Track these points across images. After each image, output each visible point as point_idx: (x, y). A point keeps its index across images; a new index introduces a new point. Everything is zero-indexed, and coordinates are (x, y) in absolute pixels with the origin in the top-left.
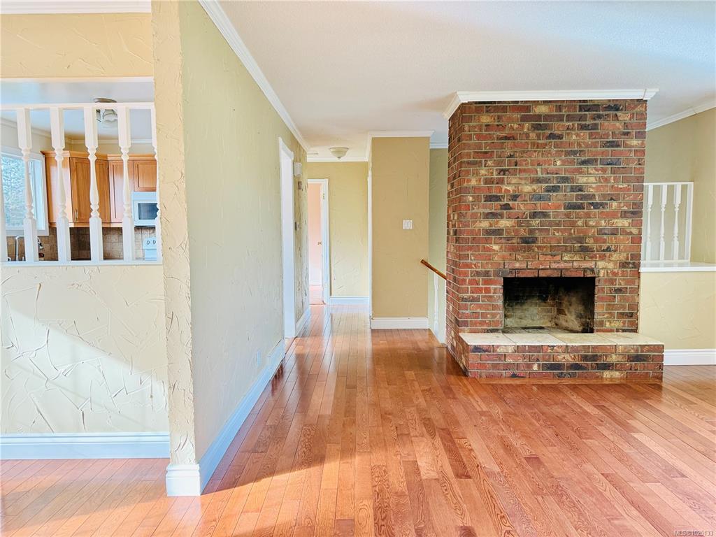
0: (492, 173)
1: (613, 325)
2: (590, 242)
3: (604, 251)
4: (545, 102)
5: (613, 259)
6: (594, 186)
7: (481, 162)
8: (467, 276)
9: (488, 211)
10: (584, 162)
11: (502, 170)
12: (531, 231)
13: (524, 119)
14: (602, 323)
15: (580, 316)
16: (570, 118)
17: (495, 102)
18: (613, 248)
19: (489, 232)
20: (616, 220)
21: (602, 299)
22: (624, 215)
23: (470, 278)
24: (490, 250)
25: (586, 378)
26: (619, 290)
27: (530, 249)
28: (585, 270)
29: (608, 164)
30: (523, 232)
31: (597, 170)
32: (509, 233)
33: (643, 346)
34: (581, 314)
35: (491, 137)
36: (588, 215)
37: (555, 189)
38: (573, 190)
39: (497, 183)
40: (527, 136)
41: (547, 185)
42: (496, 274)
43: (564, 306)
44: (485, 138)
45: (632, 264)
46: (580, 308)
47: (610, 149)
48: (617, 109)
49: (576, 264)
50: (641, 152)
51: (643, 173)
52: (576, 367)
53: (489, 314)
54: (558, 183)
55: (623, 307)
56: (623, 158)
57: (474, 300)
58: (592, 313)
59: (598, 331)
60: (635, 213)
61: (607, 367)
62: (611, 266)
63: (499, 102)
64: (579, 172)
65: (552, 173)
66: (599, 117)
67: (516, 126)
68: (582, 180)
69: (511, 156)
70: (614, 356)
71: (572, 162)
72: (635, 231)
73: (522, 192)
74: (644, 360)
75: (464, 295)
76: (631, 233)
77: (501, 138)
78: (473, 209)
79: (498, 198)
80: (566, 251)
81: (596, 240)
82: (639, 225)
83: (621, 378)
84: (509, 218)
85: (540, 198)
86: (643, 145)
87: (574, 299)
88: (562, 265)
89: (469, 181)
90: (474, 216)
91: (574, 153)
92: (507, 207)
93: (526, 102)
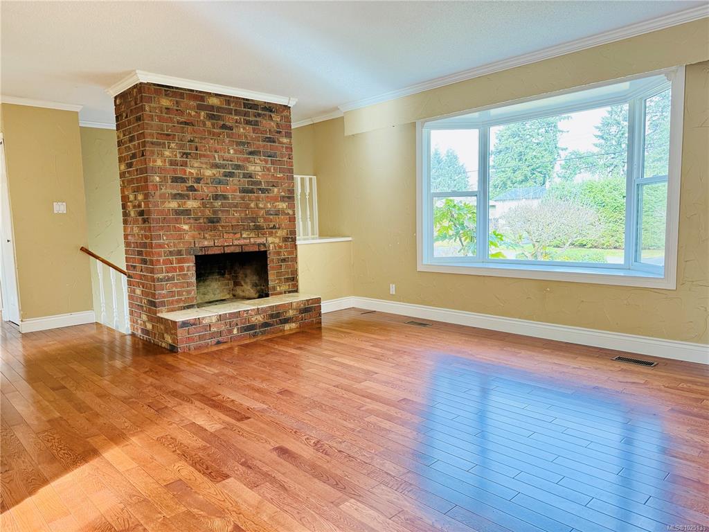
0: (176, 155)
1: (282, 288)
2: (261, 222)
3: (271, 228)
4: (217, 95)
5: (278, 235)
6: (260, 174)
7: (164, 143)
8: (161, 257)
9: (175, 192)
10: (251, 153)
11: (184, 153)
12: (215, 212)
13: (200, 108)
14: (274, 288)
15: (255, 285)
16: (237, 113)
17: (172, 87)
18: (277, 226)
19: (178, 212)
20: (277, 204)
21: (273, 268)
22: (283, 199)
23: (163, 258)
24: (180, 229)
25: (273, 333)
26: (284, 260)
27: (215, 229)
28: (259, 245)
29: (268, 157)
30: (208, 213)
31: (261, 161)
32: (196, 214)
33: (308, 301)
34: (256, 283)
35: (171, 120)
36: (258, 199)
37: (231, 175)
38: (245, 176)
39: (182, 166)
40: (204, 124)
41: (224, 170)
42: (189, 253)
43: (240, 278)
44: (166, 120)
45: (291, 239)
46: (255, 278)
47: (269, 144)
48: (271, 111)
49: (252, 240)
50: (290, 149)
51: (292, 166)
52: (266, 325)
53: (184, 291)
54: (233, 169)
55: (287, 273)
56: (278, 153)
57: (169, 279)
58: (267, 281)
59: (272, 295)
60: (290, 198)
61: (287, 321)
62: (277, 240)
63: (177, 88)
64: (248, 160)
65: (227, 161)
66: (259, 115)
67: (193, 113)
68: (251, 168)
69: (191, 141)
70: (291, 311)
71: (241, 152)
72: (290, 212)
73: (204, 175)
74: (310, 311)
75: (159, 275)
76: (288, 214)
77: (181, 123)
78: (161, 189)
79: (183, 180)
80: (244, 229)
81: (265, 220)
82: (292, 207)
83: (297, 328)
84: (195, 199)
85: (220, 182)
86: (290, 143)
87: (248, 272)
88: (242, 242)
89: (155, 161)
90: (162, 196)
91: (243, 144)
92: (192, 189)
93: (201, 92)
